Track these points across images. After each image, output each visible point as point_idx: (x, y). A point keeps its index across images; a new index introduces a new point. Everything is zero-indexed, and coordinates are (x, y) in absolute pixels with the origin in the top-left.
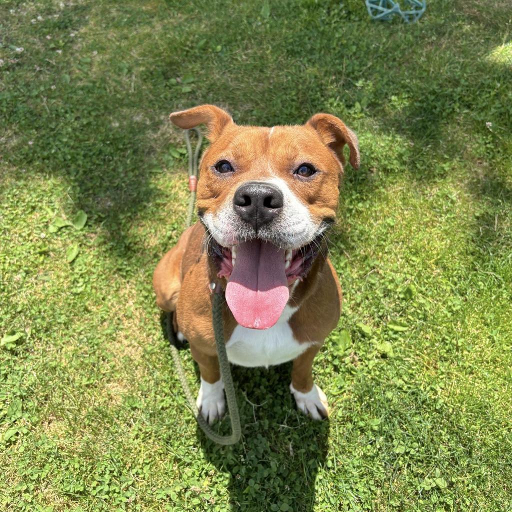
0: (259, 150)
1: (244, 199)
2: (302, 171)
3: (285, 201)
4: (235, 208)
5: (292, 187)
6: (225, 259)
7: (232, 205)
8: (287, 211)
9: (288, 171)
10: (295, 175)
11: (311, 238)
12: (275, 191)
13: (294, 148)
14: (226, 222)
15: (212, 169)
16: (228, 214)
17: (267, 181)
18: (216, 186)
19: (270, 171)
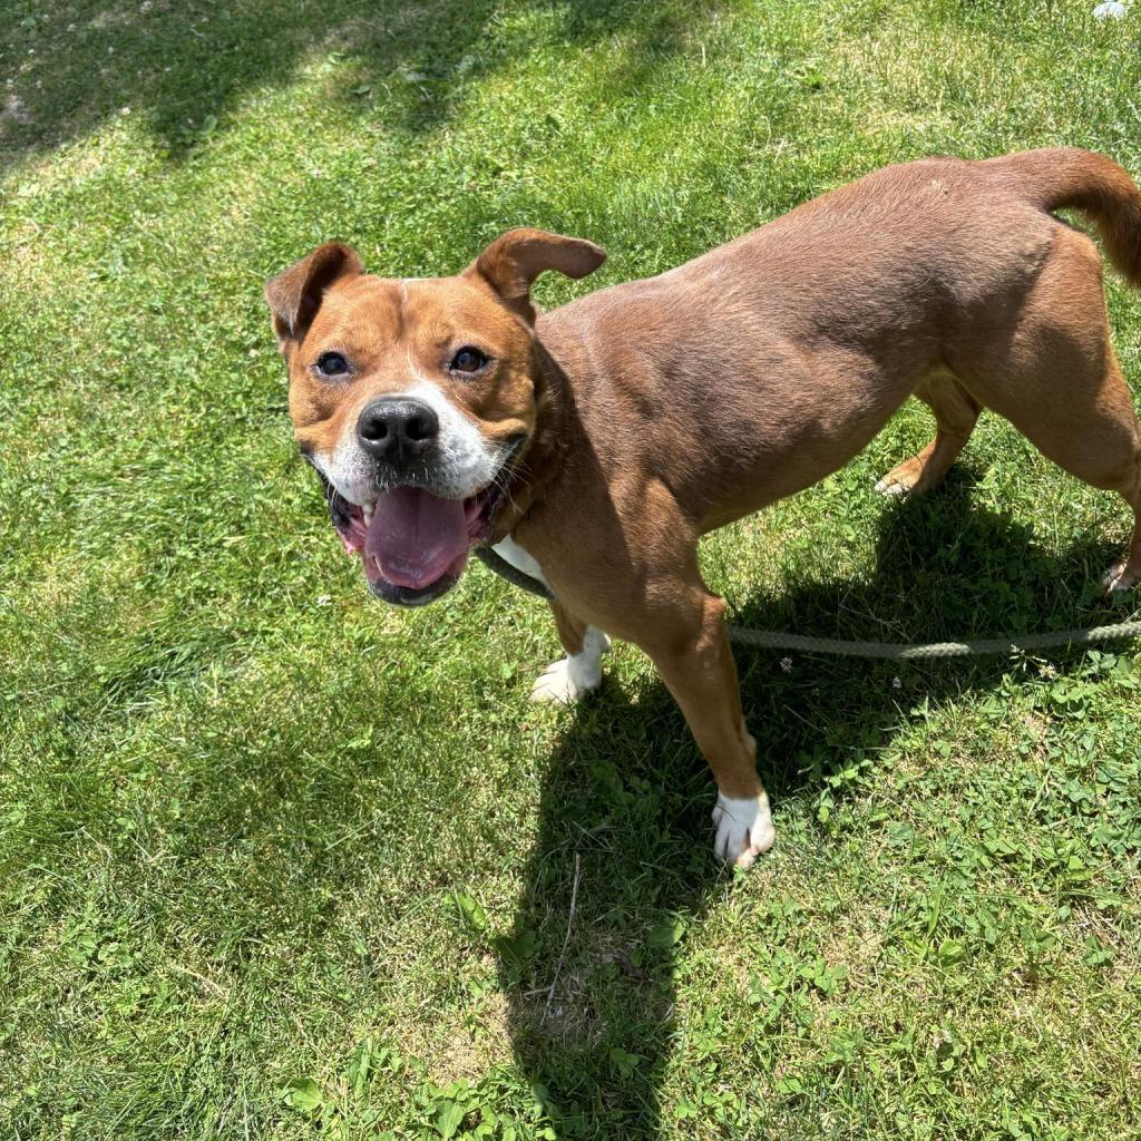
0: (389, 333)
1: (374, 427)
2: (463, 362)
3: (442, 422)
4: (362, 444)
5: (450, 396)
6: (353, 521)
7: (355, 439)
8: (444, 440)
9: (440, 366)
10: (453, 372)
11: (490, 475)
12: (424, 411)
13: (447, 325)
14: (351, 468)
15: (314, 370)
16: (351, 455)
17: (409, 394)
18: (325, 400)
19: (412, 369)
